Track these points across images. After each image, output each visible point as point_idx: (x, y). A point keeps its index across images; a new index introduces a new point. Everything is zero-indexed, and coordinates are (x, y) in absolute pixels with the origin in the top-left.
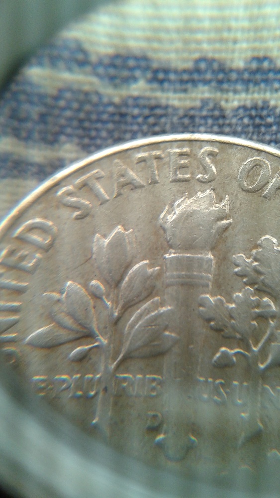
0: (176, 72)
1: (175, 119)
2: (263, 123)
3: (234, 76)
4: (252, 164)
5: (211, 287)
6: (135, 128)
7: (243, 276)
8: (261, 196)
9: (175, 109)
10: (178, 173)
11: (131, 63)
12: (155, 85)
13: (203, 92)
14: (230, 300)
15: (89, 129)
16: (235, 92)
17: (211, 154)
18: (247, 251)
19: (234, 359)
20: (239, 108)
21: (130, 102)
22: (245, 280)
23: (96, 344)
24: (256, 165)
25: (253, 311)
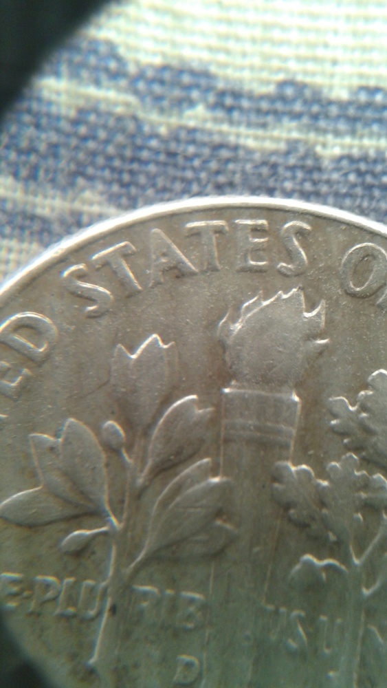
0: (251, 97)
1: (249, 167)
2: (376, 183)
3: (334, 110)
4: (362, 253)
5: (292, 448)
6: (189, 174)
7: (343, 434)
8: (373, 305)
9: (250, 151)
10: (249, 258)
11: (186, 79)
12: (220, 114)
13: (290, 130)
14: (322, 474)
15: (121, 172)
16: (337, 133)
17: (300, 233)
18: (352, 393)
19: (324, 575)
20: (341, 158)
21: (183, 135)
22: (346, 441)
23: (104, 529)
24: (368, 256)
25: (356, 495)
